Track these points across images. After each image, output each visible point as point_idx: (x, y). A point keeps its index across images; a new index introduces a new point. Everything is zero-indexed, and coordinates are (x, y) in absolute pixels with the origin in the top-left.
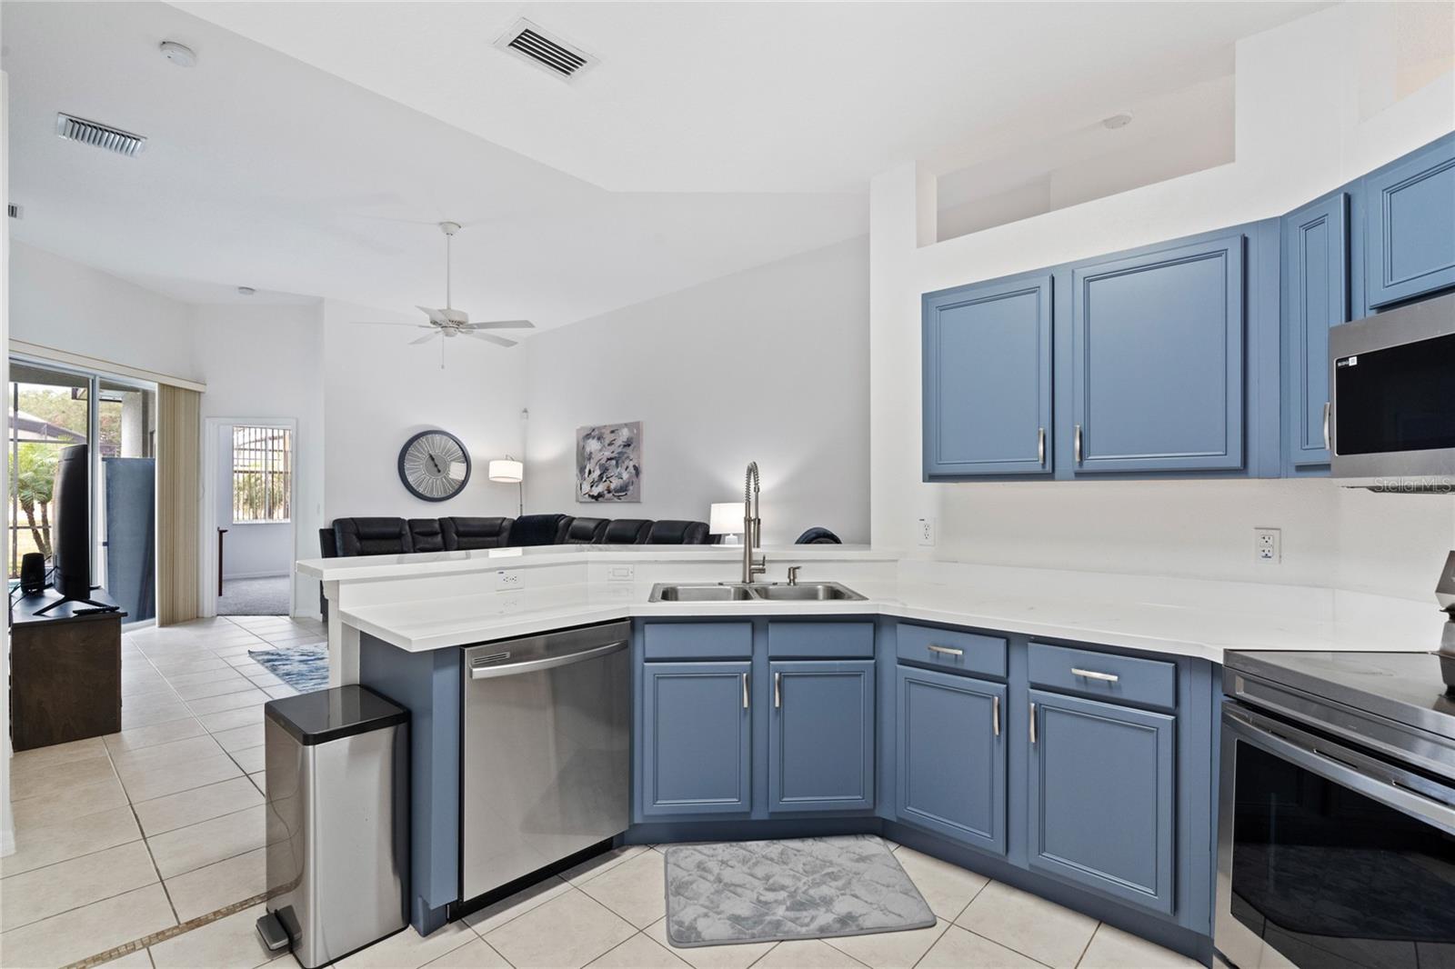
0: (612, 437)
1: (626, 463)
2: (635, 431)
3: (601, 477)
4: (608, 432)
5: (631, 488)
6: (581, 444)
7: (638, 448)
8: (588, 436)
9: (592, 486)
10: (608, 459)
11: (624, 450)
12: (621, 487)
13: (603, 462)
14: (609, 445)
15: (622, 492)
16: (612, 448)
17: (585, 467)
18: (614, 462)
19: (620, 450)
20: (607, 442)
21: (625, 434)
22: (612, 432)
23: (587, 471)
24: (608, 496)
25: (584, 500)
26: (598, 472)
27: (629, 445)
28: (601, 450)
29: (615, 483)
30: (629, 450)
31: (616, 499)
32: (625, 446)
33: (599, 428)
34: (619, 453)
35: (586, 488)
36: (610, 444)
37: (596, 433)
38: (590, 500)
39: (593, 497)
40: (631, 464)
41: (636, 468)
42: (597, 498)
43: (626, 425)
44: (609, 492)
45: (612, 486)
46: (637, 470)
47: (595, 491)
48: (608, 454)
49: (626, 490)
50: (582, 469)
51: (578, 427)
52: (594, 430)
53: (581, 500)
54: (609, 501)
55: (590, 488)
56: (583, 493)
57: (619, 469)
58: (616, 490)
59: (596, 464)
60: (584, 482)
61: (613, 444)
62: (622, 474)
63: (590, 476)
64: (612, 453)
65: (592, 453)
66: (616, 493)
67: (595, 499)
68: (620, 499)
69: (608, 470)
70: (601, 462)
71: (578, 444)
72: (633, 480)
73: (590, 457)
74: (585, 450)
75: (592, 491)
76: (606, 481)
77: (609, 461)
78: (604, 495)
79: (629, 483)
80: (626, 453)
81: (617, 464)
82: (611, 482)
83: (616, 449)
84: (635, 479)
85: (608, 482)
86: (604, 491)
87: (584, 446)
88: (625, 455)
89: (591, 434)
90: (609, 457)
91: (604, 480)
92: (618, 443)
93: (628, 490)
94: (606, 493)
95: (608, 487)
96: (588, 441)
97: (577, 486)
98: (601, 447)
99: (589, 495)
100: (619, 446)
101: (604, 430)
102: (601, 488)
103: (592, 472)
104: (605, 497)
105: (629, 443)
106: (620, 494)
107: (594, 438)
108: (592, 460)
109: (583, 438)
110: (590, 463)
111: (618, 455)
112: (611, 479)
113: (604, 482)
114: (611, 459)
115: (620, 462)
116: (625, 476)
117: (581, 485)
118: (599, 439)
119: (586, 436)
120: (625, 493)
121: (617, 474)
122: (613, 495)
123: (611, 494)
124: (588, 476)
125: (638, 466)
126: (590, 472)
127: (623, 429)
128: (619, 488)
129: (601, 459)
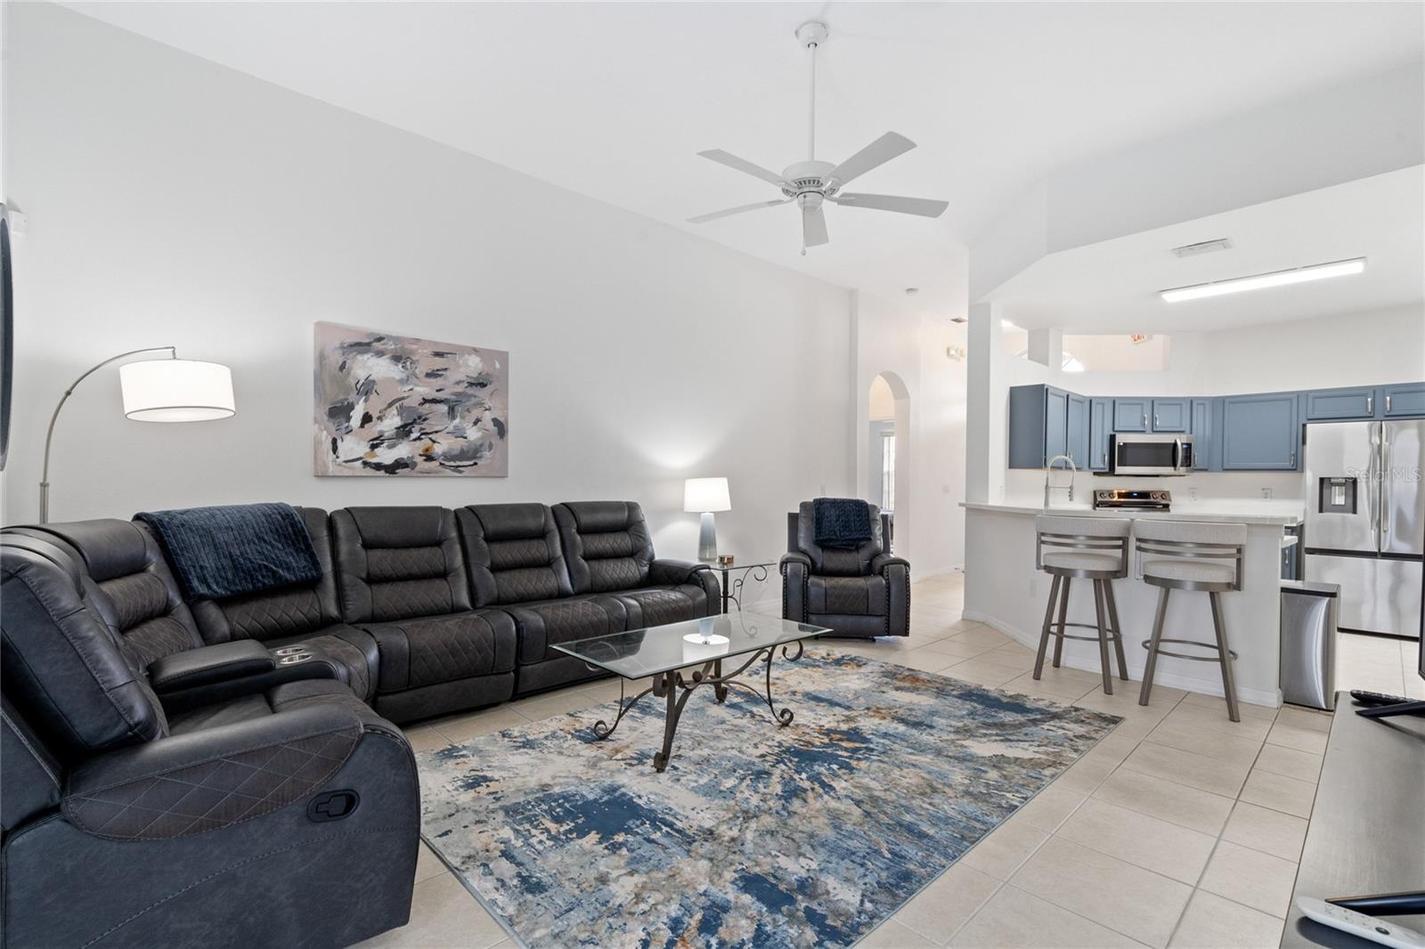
0: (439, 363)
1: (476, 413)
2: (498, 366)
3: (403, 432)
4: (428, 351)
5: (487, 454)
6: (336, 358)
7: (503, 391)
8: (360, 347)
9: (373, 447)
10: (425, 401)
11: (470, 391)
12: (462, 451)
13: (413, 402)
14: (428, 375)
15: (465, 459)
16: (438, 382)
17: (351, 407)
18: (444, 408)
19: (460, 389)
20: (422, 369)
21: (473, 365)
22: (437, 354)
23: (357, 416)
24: (423, 465)
25: (346, 472)
26: (392, 422)
27: (483, 385)
28: (402, 382)
29: (442, 445)
30: (478, 392)
31: (448, 472)
32: (471, 384)
33: (397, 339)
34: (458, 394)
35: (354, 446)
36: (432, 375)
37: (391, 346)
38: (369, 471)
39: (378, 467)
40: (488, 416)
41: (496, 422)
42: (392, 469)
43: (475, 351)
44: (429, 458)
45: (438, 449)
46: (501, 428)
47: (386, 456)
48: (424, 389)
49: (475, 458)
50: (339, 412)
52: (380, 339)
53: (332, 469)
54: (427, 474)
55: (368, 450)
56: (342, 458)
57: (457, 421)
58: (448, 457)
59: (390, 405)
60: (348, 438)
61: (440, 376)
62: (464, 429)
63: (366, 426)
64: (437, 391)
65: (374, 382)
66: (449, 460)
67: (386, 472)
68: (461, 472)
69: (425, 420)
70: (406, 403)
71: (321, 358)
72: (493, 442)
73: (367, 388)
74: (349, 373)
75: (375, 456)
76: (419, 438)
77: (427, 405)
78: (415, 465)
79: (481, 445)
80: (475, 397)
81: (452, 413)
82: (434, 442)
83: (450, 385)
84: (495, 440)
85: (426, 442)
86: (413, 457)
87: (344, 363)
88: (474, 400)
89: (369, 344)
90: (430, 398)
91: (414, 436)
92: (453, 376)
93: (481, 457)
94: (419, 460)
95: (427, 450)
96: (360, 357)
97: (317, 443)
98: (404, 376)
99: (366, 464)
100: (458, 383)
101: (414, 347)
102: (403, 450)
103: (374, 419)
104: (417, 468)
105: (481, 381)
106: (458, 463)
107: (380, 354)
108: (373, 397)
109: (342, 347)
110: (366, 401)
111: (453, 397)
112: (433, 437)
113: (415, 440)
114: (434, 401)
115: (459, 409)
116: (473, 434)
117: (334, 441)
118: (397, 359)
119: (351, 346)
120: (472, 463)
121: (451, 428)
122: (441, 464)
123: (434, 464)
124: (362, 426)
125: (502, 419)
126: (367, 419)
127: (467, 356)
128: (456, 452)
129: (403, 398)
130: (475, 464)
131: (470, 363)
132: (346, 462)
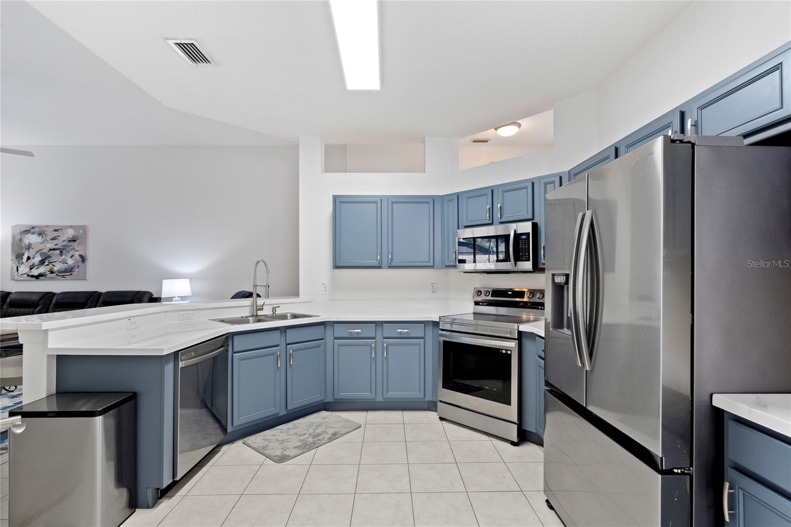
0: (56, 234)
1: (71, 253)
2: (81, 232)
3: (42, 262)
4: (51, 230)
5: (77, 270)
6: (18, 237)
7: (83, 243)
8: (27, 232)
9: (31, 269)
10: (51, 250)
11: (69, 244)
12: (66, 269)
13: (46, 251)
14: (51, 239)
15: (67, 272)
16: (55, 242)
17: (23, 254)
18: (58, 252)
19: (65, 243)
20: (49, 237)
21: (70, 233)
22: (56, 230)
23: (25, 257)
24: (49, 275)
25: (22, 279)
26: (38, 259)
27: (74, 241)
28: (41, 243)
29: (58, 267)
30: (73, 244)
31: (60, 278)
32: (69, 241)
33: (40, 227)
34: (63, 246)
35: (24, 269)
36: (53, 239)
37: (37, 230)
38: (29, 278)
39: (32, 276)
40: (77, 254)
41: (81, 256)
42: (37, 277)
43: (71, 227)
44: (52, 272)
45: (55, 269)
46: (83, 259)
47: (35, 272)
48: (50, 245)
49: (71, 272)
50: (19, 256)
51: (14, 225)
52: (33, 228)
53: (16, 278)
54: (51, 278)
55: (29, 270)
56: (20, 274)
57: (63, 257)
58: (60, 272)
59: (37, 253)
60: (22, 266)
61: (56, 239)
62: (66, 260)
63: (29, 261)
64: (55, 245)
65: (31, 244)
66: (60, 273)
67: (36, 278)
68: (65, 278)
69: (50, 257)
70: (43, 251)
71: (14, 237)
72: (79, 264)
73: (29, 247)
74: (22, 242)
75: (31, 272)
76: (48, 265)
77: (51, 251)
78: (46, 275)
79: (74, 266)
80: (71, 246)
81: (61, 254)
82: (54, 266)
83: (60, 243)
84: (80, 264)
85: (51, 266)
86: (46, 272)
87: (21, 238)
88: (71, 248)
89: (29, 230)
90: (52, 248)
91: (46, 264)
92: (62, 238)
93: (74, 271)
94: (48, 273)
95: (51, 269)
96: (26, 236)
97: (12, 268)
98: (42, 241)
99: (28, 275)
100: (64, 241)
101: (46, 229)
102: (42, 270)
103: (31, 258)
104: (47, 277)
105: (74, 239)
106: (64, 274)
107: (34, 233)
108: (31, 250)
109: (21, 233)
110: (28, 251)
111: (62, 247)
112: (53, 264)
113: (46, 265)
114: (54, 249)
115: (64, 252)
116: (70, 262)
117: (17, 267)
118: (40, 234)
119: (24, 232)
120: (70, 274)
121: (61, 260)
122: (57, 275)
123: (55, 274)
124: (27, 261)
125: (83, 255)
126: (29, 258)
127: (68, 230)
128: (63, 270)
129: (42, 249)
130: (71, 274)
131: (69, 232)
132: (21, 275)
